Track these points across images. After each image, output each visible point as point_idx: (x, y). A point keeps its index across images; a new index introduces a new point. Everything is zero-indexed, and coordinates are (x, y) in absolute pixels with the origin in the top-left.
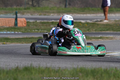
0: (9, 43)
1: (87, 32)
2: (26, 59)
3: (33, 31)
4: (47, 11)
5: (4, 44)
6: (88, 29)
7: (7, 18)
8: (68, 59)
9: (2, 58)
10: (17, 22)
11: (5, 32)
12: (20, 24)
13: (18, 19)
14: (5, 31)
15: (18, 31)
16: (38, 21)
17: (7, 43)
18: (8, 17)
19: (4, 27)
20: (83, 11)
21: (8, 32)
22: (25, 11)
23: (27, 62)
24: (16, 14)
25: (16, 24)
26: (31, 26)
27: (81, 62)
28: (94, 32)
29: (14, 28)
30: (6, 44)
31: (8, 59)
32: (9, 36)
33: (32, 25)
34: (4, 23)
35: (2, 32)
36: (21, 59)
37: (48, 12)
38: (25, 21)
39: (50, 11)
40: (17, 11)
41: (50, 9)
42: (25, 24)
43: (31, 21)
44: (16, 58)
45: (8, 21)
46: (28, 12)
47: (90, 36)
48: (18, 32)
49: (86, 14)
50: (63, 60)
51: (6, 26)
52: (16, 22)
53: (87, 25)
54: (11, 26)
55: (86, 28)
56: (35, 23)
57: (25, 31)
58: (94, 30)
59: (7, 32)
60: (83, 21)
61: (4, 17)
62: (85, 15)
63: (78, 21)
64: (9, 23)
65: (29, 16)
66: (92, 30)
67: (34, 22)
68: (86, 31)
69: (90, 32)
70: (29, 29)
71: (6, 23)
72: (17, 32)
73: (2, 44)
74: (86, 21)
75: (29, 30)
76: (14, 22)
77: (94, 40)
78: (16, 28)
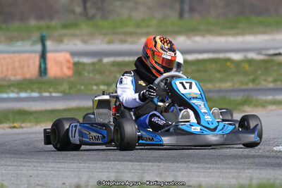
0: (29, 125)
1: (251, 86)
2: (91, 165)
3: (95, 88)
4: (129, 29)
5: (14, 127)
6: (252, 77)
7: (16, 55)
8: (212, 164)
9: (22, 166)
10: (45, 64)
11: (12, 95)
12: (53, 71)
13: (50, 56)
14: (12, 92)
15: (51, 90)
16: (106, 60)
17: (23, 125)
18: (18, 52)
19: (10, 80)
20: (233, 28)
21: (23, 95)
22: (65, 31)
23: (95, 173)
24: (43, 40)
25: (43, 71)
26: (86, 74)
27: (250, 171)
28: (271, 85)
29: (39, 82)
30: (21, 127)
31: (39, 168)
32: (26, 106)
33: (89, 73)
34: (7, 70)
35: (5, 95)
36: (74, 165)
37: (131, 34)
38: (69, 61)
39: (139, 31)
40: (45, 34)
41: (138, 25)
42: (69, 68)
43: (86, 60)
44: (59, 165)
45: (19, 61)
46: (74, 36)
47: (262, 98)
48: (51, 93)
49: (243, 34)
50: (196, 165)
51: (15, 75)
52: (43, 66)
53: (250, 66)
54: (28, 76)
55: (246, 74)
56: (97, 67)
57: (70, 88)
58: (270, 79)
59: (18, 93)
60: (236, 57)
61: (8, 52)
62: (240, 39)
63: (221, 56)
64: (22, 68)
65: (79, 45)
66: (265, 80)
67: (93, 64)
68: (247, 84)
69: (258, 87)
70: (82, 84)
71: (13, 68)
72: (46, 94)
73: (11, 128)
74: (245, 57)
75: (82, 87)
76: (37, 63)
77: (274, 107)
78: (43, 83)
